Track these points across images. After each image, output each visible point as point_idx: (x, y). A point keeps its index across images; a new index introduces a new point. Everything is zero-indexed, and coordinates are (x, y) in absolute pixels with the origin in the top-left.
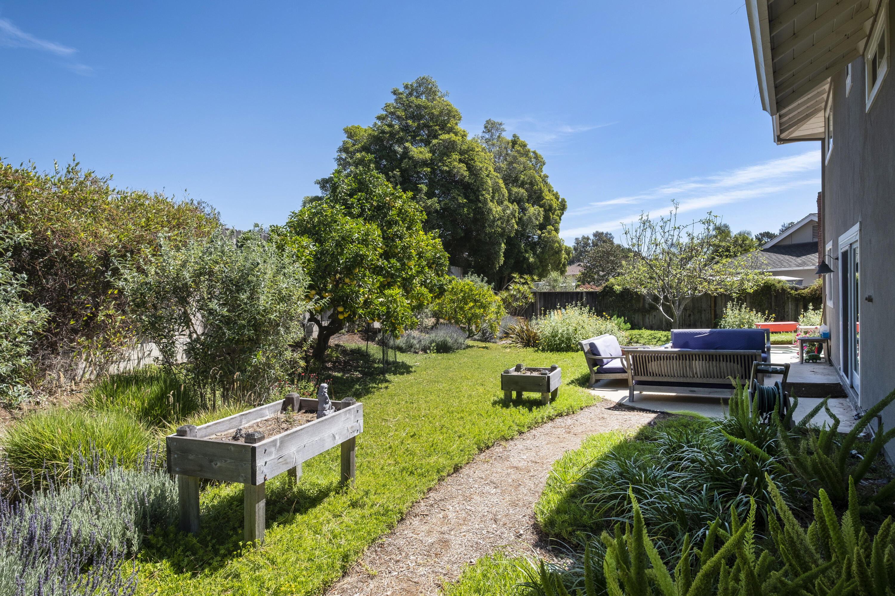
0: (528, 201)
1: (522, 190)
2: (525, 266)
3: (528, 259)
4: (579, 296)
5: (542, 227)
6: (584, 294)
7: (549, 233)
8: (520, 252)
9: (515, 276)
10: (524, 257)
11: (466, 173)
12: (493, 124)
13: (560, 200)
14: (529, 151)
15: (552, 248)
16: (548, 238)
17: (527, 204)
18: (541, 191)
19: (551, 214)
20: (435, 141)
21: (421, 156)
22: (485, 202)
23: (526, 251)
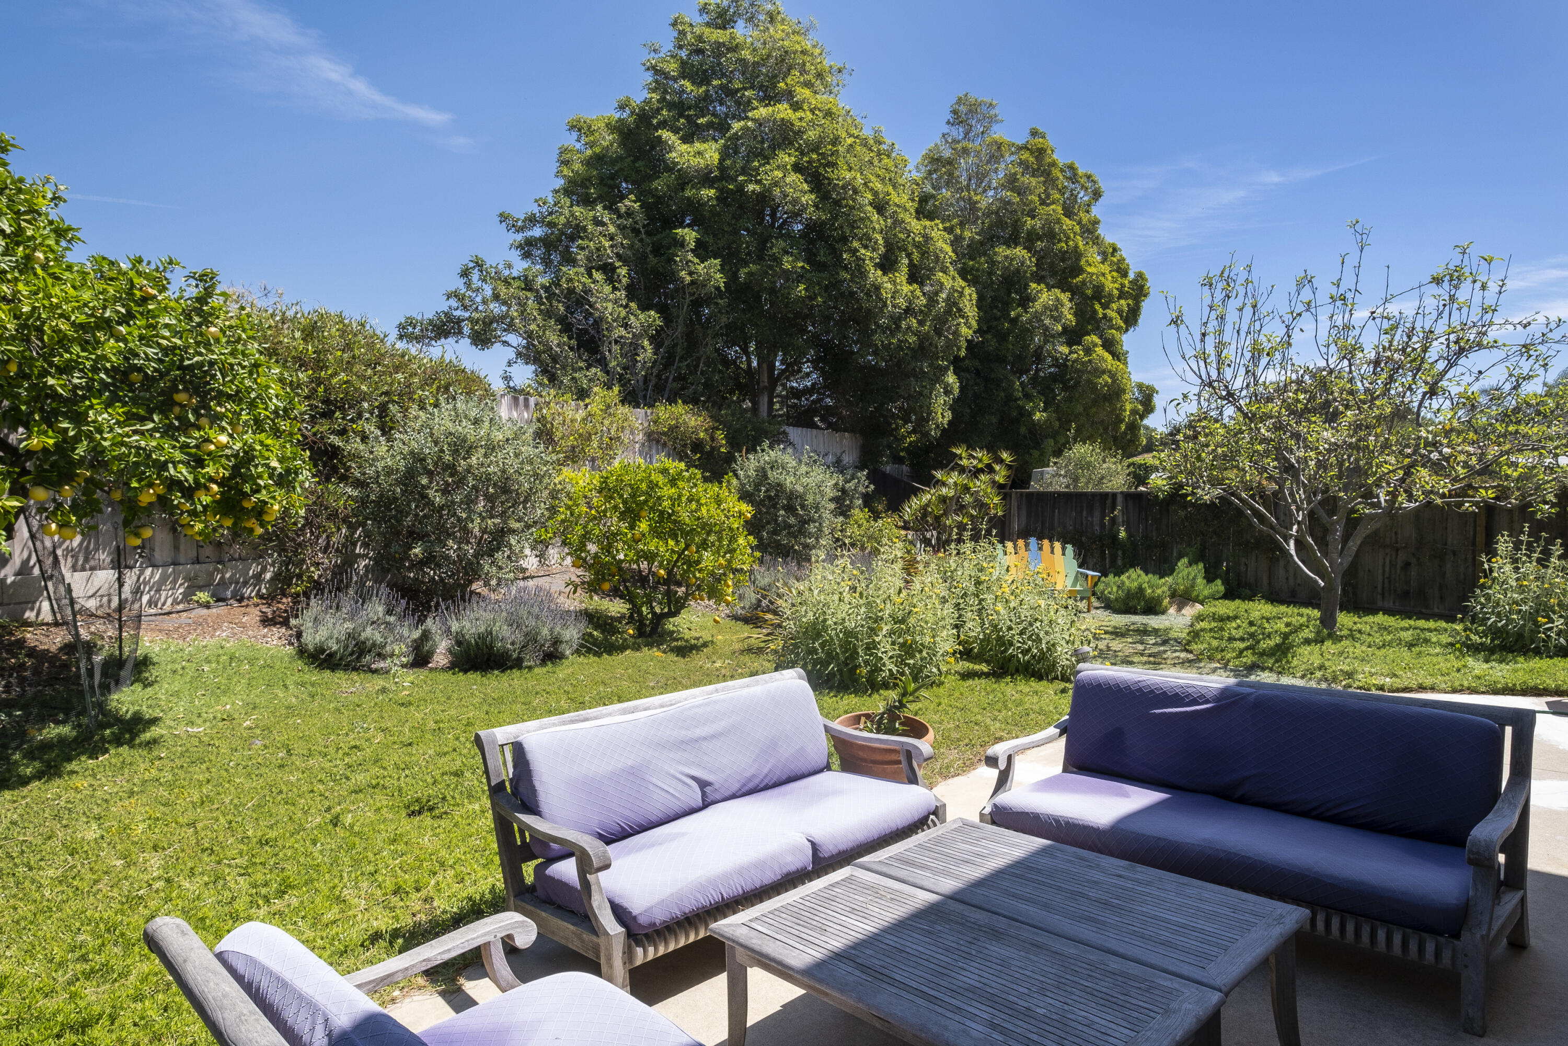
0: (1039, 280)
1: (1019, 252)
2: (1023, 430)
3: (1031, 414)
4: (1109, 502)
5: (1073, 336)
6: (1120, 499)
7: (1088, 351)
8: (1010, 398)
9: (958, 452)
10: (1022, 408)
11: (808, 199)
12: (973, 108)
13: (1131, 276)
14: (1054, 164)
15: (1092, 386)
16: (1083, 363)
17: (1033, 285)
18: (1077, 254)
19: (1097, 306)
20: (736, 126)
21: (696, 162)
22: (861, 272)
23: (1028, 397)
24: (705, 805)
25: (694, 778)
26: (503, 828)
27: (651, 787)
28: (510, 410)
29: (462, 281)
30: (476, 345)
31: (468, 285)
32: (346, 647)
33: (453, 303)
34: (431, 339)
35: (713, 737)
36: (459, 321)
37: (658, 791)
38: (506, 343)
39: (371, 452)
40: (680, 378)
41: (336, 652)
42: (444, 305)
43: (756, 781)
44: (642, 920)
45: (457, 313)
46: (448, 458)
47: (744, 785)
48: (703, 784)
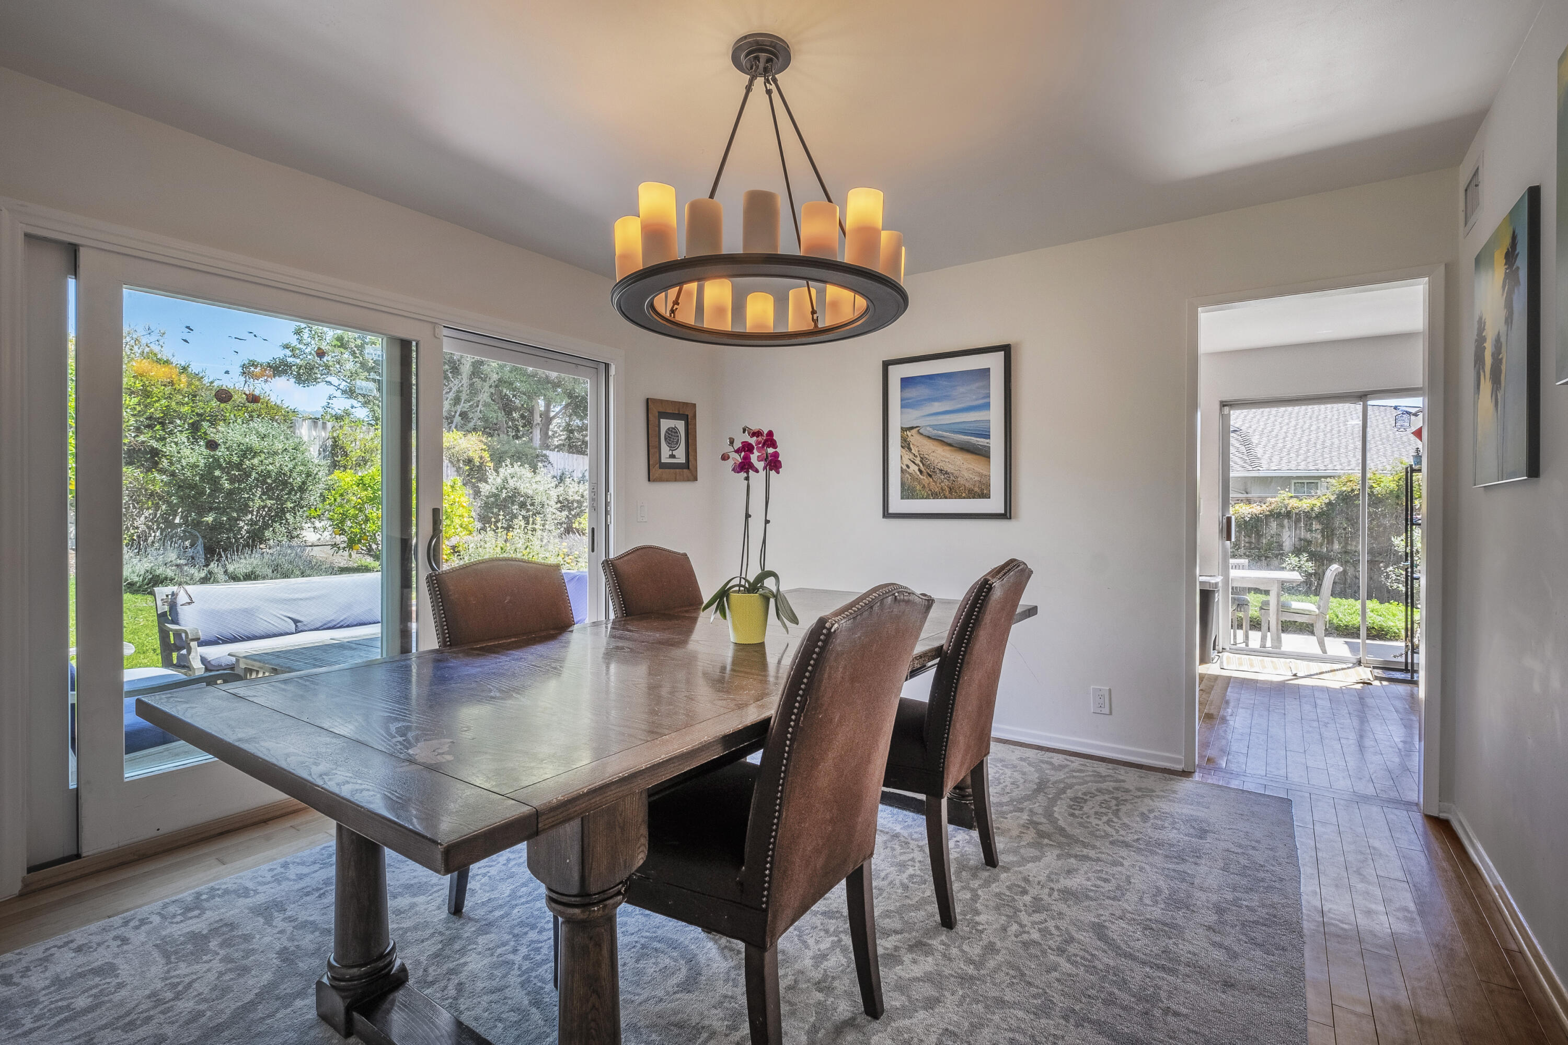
24: (296, 633)
25: (289, 618)
26: (164, 634)
27: (258, 619)
28: (310, 429)
29: (296, 337)
30: (299, 384)
31: (300, 341)
32: (144, 579)
33: (288, 352)
34: (268, 377)
35: (307, 599)
36: (290, 366)
37: (262, 621)
38: (329, 383)
39: (179, 453)
40: (464, 415)
41: (137, 582)
42: (280, 353)
43: (334, 623)
44: (213, 663)
45: (290, 360)
46: (235, 459)
47: (325, 624)
48: (296, 622)
